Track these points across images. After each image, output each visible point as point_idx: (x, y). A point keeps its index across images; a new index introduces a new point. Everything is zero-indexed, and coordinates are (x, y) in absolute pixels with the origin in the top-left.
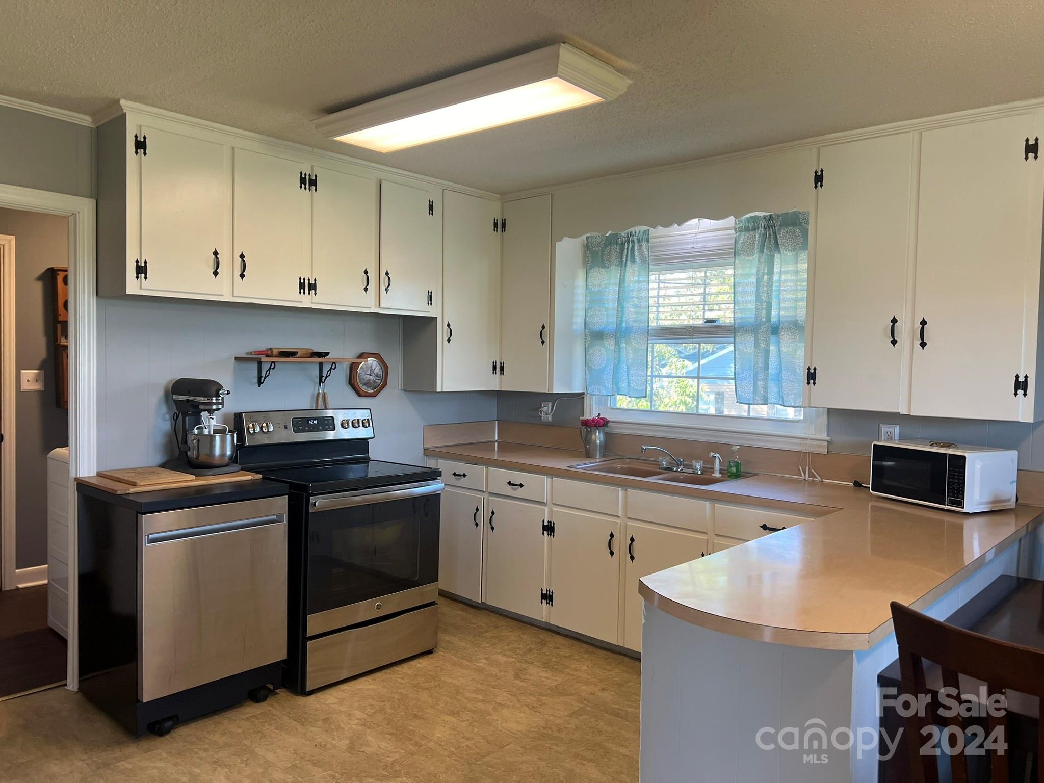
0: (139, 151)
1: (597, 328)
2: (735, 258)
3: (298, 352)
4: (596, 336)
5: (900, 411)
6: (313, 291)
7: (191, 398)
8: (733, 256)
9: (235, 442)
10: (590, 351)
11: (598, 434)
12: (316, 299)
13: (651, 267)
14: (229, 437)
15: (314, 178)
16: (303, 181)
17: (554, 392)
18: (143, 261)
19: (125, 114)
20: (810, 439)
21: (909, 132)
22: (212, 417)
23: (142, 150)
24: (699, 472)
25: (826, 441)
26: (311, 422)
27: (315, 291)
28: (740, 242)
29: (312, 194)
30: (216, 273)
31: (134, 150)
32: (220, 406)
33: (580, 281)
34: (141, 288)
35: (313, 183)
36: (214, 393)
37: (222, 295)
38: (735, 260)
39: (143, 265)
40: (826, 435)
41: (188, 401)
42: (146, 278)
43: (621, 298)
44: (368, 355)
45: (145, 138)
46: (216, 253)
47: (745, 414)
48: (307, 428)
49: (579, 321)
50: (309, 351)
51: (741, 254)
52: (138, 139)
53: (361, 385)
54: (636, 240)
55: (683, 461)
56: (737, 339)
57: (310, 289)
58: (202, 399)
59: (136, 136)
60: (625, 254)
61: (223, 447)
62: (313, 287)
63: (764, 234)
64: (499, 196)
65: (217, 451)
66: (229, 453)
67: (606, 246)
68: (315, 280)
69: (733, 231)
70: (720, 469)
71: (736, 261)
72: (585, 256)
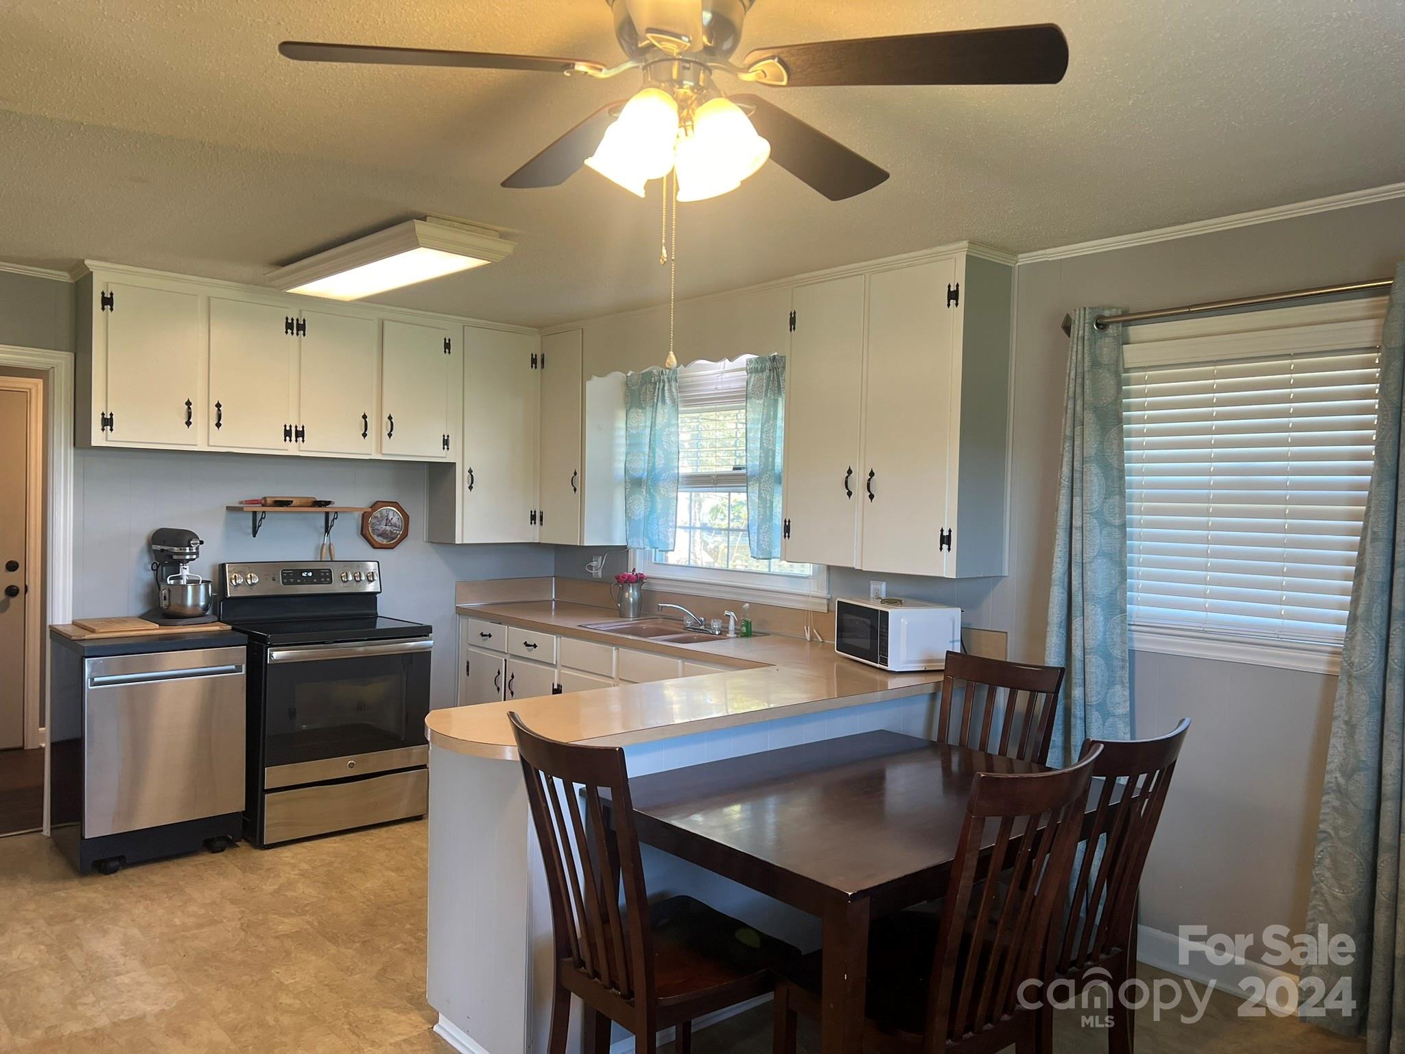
0: (105, 307)
1: (637, 475)
2: (746, 401)
3: (292, 501)
4: (635, 483)
5: (854, 566)
6: (301, 438)
7: (165, 548)
8: (745, 399)
9: (210, 593)
10: (630, 501)
11: (631, 591)
12: (304, 446)
13: (680, 409)
14: (202, 587)
15: (302, 323)
16: (289, 326)
17: (586, 544)
18: (109, 413)
19: (92, 272)
20: (812, 597)
21: (862, 274)
22: (185, 567)
23: (109, 307)
24: (717, 633)
25: (825, 598)
26: (304, 575)
27: (303, 438)
28: (751, 384)
29: (300, 341)
30: (188, 423)
31: (101, 307)
32: (194, 557)
33: (621, 424)
34: (107, 440)
35: (301, 327)
36: (186, 543)
37: (196, 445)
38: (746, 403)
39: (109, 417)
40: (825, 592)
41: (162, 550)
42: (111, 430)
43: (652, 442)
44: (383, 504)
45: (112, 294)
46: (188, 403)
47: (766, 570)
48: (299, 581)
49: (620, 466)
50: (311, 500)
51: (752, 397)
52: (105, 296)
53: (375, 537)
54: (666, 380)
55: (705, 620)
56: (749, 490)
57: (297, 437)
58: (176, 549)
59: (103, 293)
60: (656, 394)
61: (195, 598)
62: (300, 434)
63: (770, 376)
64: (537, 330)
65: (190, 602)
66: (202, 603)
67: (642, 384)
68: (303, 427)
69: (745, 373)
70: (735, 629)
71: (748, 405)
72: (626, 396)
